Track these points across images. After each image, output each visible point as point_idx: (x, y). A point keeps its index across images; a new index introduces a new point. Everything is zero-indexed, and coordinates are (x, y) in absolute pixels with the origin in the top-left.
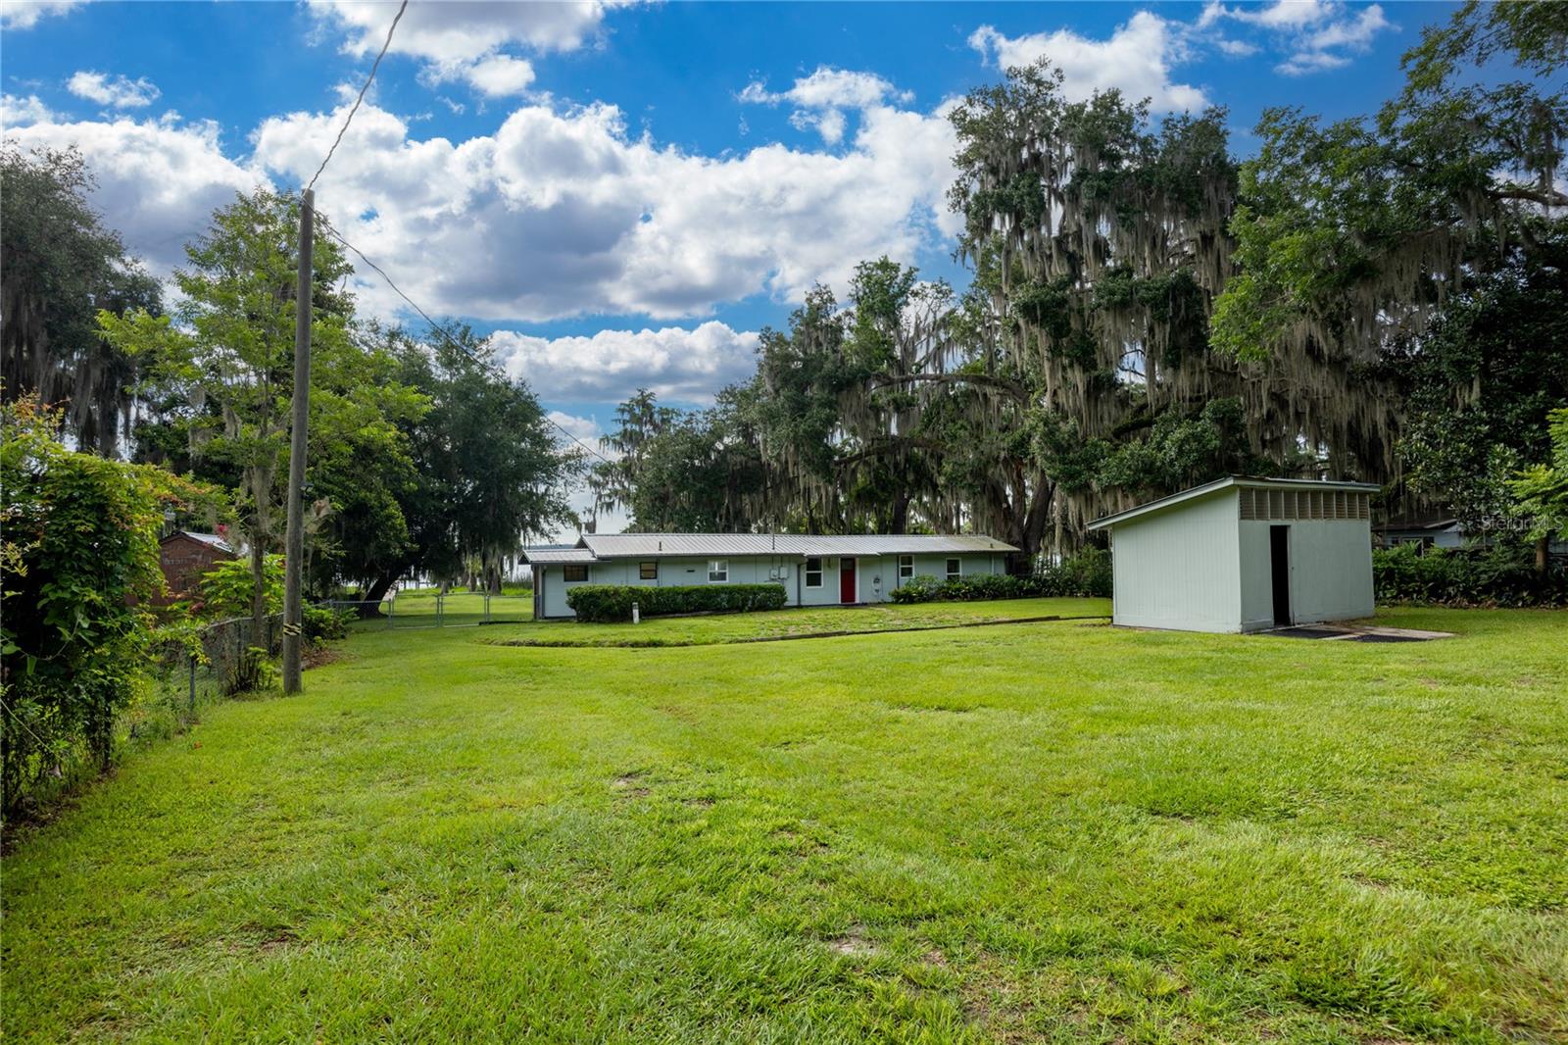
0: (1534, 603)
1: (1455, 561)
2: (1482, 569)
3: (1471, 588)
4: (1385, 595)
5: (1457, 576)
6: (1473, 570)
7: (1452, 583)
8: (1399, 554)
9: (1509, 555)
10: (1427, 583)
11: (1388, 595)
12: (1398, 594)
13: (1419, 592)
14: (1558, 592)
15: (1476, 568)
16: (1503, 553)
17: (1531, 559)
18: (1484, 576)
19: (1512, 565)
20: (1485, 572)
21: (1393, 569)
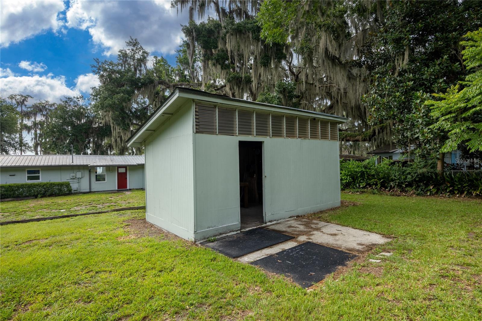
0: (437, 193)
1: (395, 167)
2: (408, 171)
3: (402, 183)
4: (359, 186)
5: (395, 176)
6: (403, 173)
7: (392, 180)
8: (368, 163)
9: (423, 164)
10: (380, 179)
11: (361, 186)
12: (366, 186)
13: (376, 185)
14: (450, 187)
15: (406, 171)
16: (419, 162)
17: (434, 166)
18: (409, 176)
19: (425, 170)
20: (409, 173)
21: (364, 172)
